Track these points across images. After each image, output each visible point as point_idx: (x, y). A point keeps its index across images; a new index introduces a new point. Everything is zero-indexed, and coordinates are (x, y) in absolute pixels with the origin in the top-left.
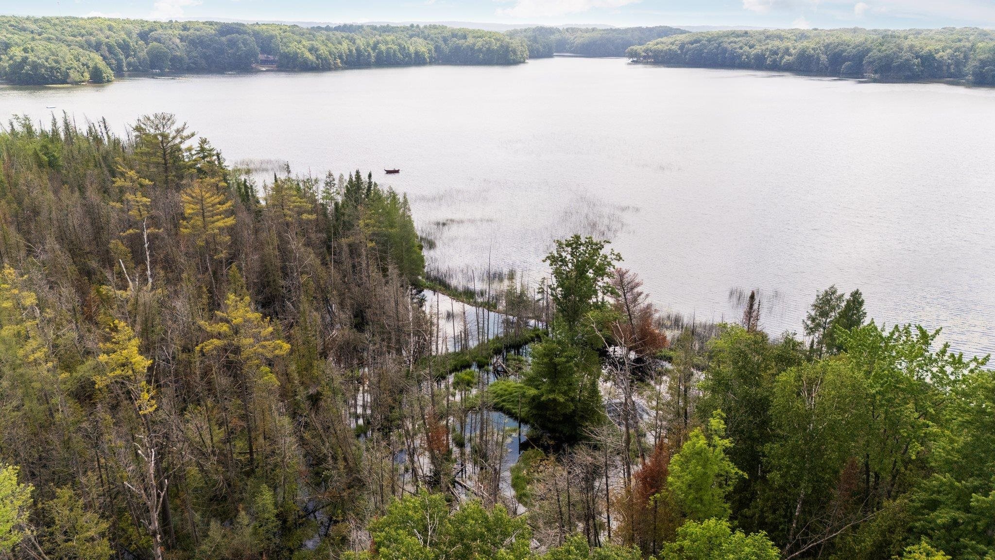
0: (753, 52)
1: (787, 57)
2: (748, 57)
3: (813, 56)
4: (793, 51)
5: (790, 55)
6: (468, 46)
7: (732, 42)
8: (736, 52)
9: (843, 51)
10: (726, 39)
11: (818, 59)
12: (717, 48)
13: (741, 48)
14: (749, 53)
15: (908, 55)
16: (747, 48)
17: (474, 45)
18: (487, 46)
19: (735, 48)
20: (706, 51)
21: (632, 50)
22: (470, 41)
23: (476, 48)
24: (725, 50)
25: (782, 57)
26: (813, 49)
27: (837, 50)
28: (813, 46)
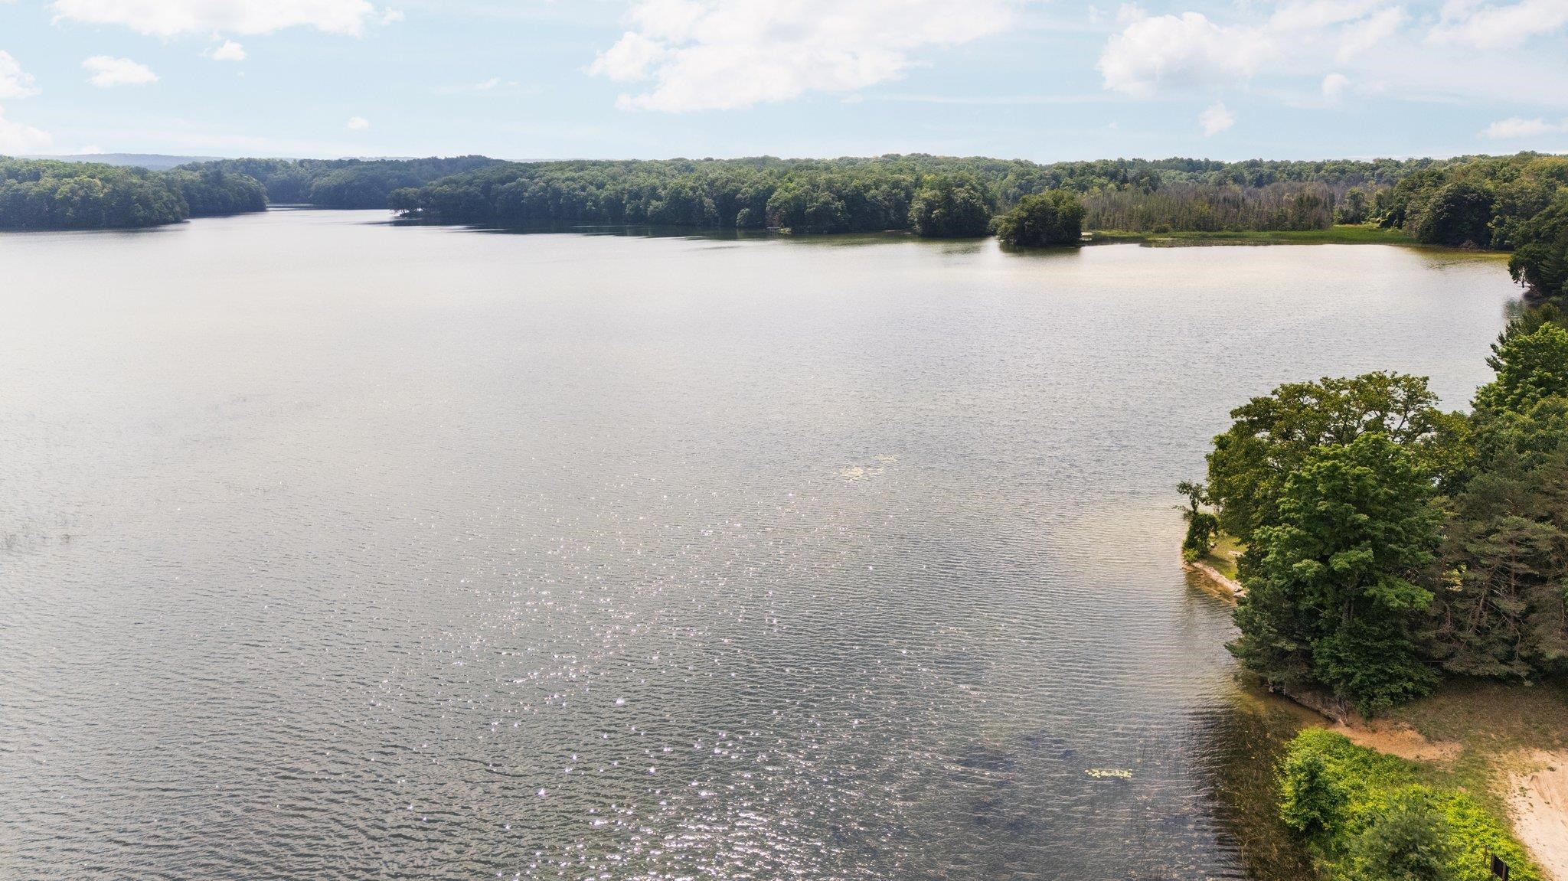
0: (603, 194)
1: (654, 203)
2: (596, 203)
3: (693, 200)
4: (662, 192)
5: (659, 199)
6: (40, 195)
7: (567, 179)
8: (575, 196)
9: (737, 191)
10: (558, 174)
11: (701, 202)
12: (544, 189)
13: (583, 189)
14: (597, 197)
15: (825, 196)
16: (593, 188)
17: (54, 190)
18: (82, 193)
19: (574, 189)
20: (527, 195)
21: (399, 194)
22: (47, 182)
23: (57, 196)
24: (557, 193)
25: (648, 203)
26: (693, 189)
27: (726, 190)
28: (690, 184)
